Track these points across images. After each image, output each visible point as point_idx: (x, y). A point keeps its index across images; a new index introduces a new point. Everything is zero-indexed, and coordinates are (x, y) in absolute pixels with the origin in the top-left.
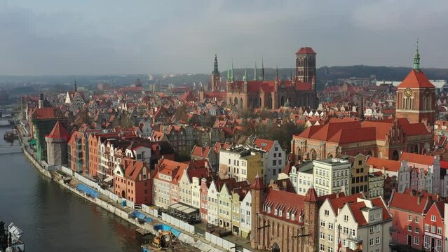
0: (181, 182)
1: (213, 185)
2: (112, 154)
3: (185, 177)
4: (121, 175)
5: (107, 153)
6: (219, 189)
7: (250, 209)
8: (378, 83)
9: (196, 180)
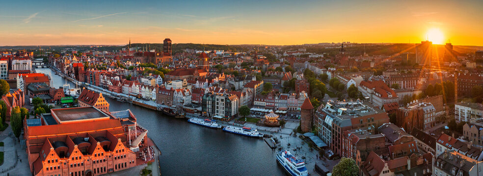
0: (132, 87)
1: (143, 87)
2: (106, 78)
3: (134, 85)
4: (112, 85)
5: (104, 78)
6: (145, 88)
7: (155, 93)
8: (197, 52)
9: (137, 86)
